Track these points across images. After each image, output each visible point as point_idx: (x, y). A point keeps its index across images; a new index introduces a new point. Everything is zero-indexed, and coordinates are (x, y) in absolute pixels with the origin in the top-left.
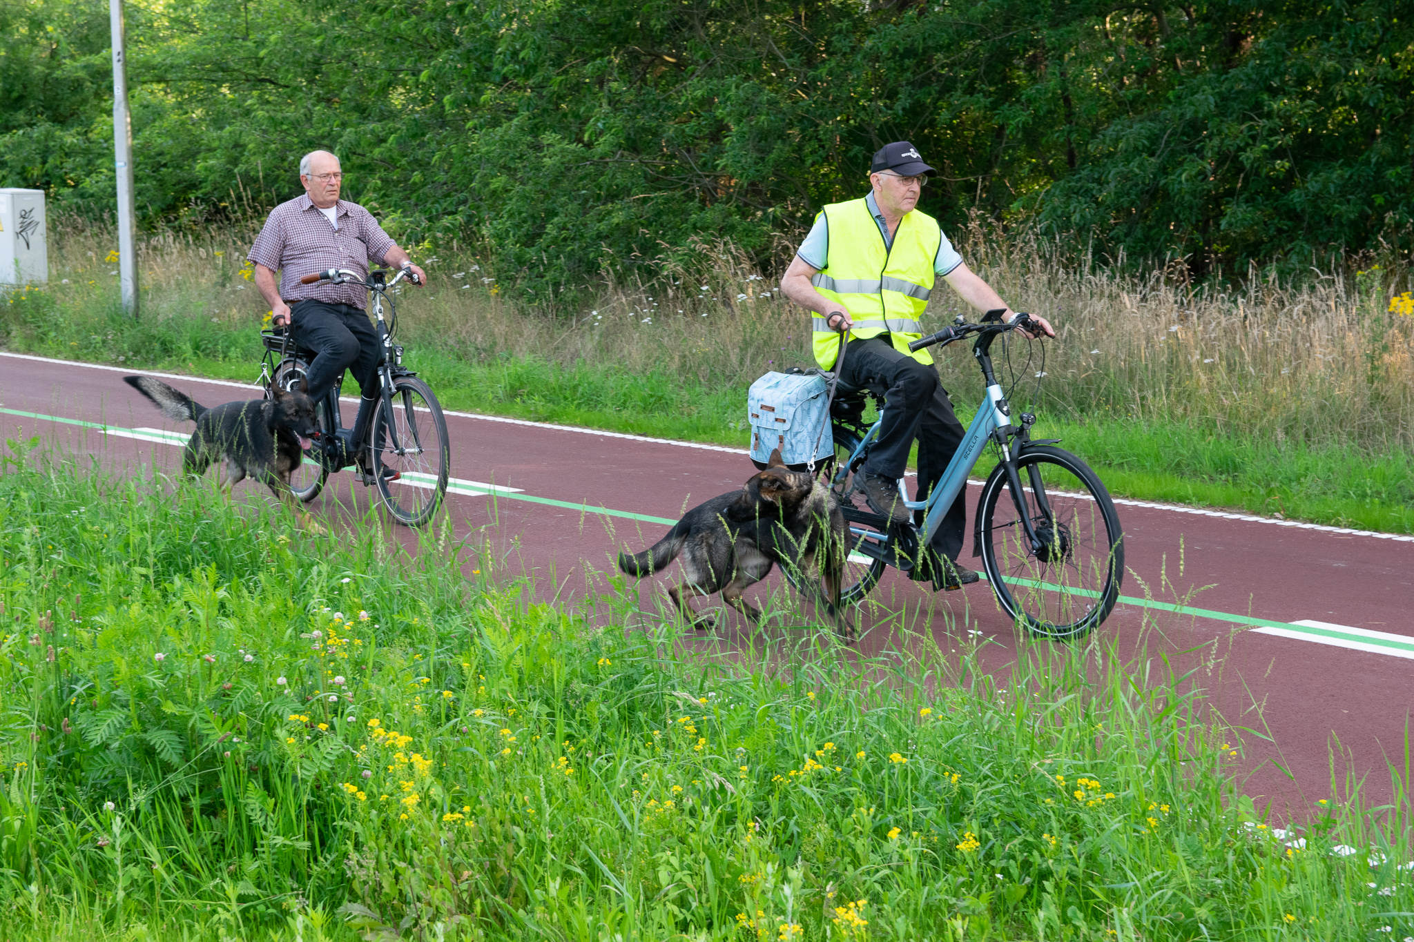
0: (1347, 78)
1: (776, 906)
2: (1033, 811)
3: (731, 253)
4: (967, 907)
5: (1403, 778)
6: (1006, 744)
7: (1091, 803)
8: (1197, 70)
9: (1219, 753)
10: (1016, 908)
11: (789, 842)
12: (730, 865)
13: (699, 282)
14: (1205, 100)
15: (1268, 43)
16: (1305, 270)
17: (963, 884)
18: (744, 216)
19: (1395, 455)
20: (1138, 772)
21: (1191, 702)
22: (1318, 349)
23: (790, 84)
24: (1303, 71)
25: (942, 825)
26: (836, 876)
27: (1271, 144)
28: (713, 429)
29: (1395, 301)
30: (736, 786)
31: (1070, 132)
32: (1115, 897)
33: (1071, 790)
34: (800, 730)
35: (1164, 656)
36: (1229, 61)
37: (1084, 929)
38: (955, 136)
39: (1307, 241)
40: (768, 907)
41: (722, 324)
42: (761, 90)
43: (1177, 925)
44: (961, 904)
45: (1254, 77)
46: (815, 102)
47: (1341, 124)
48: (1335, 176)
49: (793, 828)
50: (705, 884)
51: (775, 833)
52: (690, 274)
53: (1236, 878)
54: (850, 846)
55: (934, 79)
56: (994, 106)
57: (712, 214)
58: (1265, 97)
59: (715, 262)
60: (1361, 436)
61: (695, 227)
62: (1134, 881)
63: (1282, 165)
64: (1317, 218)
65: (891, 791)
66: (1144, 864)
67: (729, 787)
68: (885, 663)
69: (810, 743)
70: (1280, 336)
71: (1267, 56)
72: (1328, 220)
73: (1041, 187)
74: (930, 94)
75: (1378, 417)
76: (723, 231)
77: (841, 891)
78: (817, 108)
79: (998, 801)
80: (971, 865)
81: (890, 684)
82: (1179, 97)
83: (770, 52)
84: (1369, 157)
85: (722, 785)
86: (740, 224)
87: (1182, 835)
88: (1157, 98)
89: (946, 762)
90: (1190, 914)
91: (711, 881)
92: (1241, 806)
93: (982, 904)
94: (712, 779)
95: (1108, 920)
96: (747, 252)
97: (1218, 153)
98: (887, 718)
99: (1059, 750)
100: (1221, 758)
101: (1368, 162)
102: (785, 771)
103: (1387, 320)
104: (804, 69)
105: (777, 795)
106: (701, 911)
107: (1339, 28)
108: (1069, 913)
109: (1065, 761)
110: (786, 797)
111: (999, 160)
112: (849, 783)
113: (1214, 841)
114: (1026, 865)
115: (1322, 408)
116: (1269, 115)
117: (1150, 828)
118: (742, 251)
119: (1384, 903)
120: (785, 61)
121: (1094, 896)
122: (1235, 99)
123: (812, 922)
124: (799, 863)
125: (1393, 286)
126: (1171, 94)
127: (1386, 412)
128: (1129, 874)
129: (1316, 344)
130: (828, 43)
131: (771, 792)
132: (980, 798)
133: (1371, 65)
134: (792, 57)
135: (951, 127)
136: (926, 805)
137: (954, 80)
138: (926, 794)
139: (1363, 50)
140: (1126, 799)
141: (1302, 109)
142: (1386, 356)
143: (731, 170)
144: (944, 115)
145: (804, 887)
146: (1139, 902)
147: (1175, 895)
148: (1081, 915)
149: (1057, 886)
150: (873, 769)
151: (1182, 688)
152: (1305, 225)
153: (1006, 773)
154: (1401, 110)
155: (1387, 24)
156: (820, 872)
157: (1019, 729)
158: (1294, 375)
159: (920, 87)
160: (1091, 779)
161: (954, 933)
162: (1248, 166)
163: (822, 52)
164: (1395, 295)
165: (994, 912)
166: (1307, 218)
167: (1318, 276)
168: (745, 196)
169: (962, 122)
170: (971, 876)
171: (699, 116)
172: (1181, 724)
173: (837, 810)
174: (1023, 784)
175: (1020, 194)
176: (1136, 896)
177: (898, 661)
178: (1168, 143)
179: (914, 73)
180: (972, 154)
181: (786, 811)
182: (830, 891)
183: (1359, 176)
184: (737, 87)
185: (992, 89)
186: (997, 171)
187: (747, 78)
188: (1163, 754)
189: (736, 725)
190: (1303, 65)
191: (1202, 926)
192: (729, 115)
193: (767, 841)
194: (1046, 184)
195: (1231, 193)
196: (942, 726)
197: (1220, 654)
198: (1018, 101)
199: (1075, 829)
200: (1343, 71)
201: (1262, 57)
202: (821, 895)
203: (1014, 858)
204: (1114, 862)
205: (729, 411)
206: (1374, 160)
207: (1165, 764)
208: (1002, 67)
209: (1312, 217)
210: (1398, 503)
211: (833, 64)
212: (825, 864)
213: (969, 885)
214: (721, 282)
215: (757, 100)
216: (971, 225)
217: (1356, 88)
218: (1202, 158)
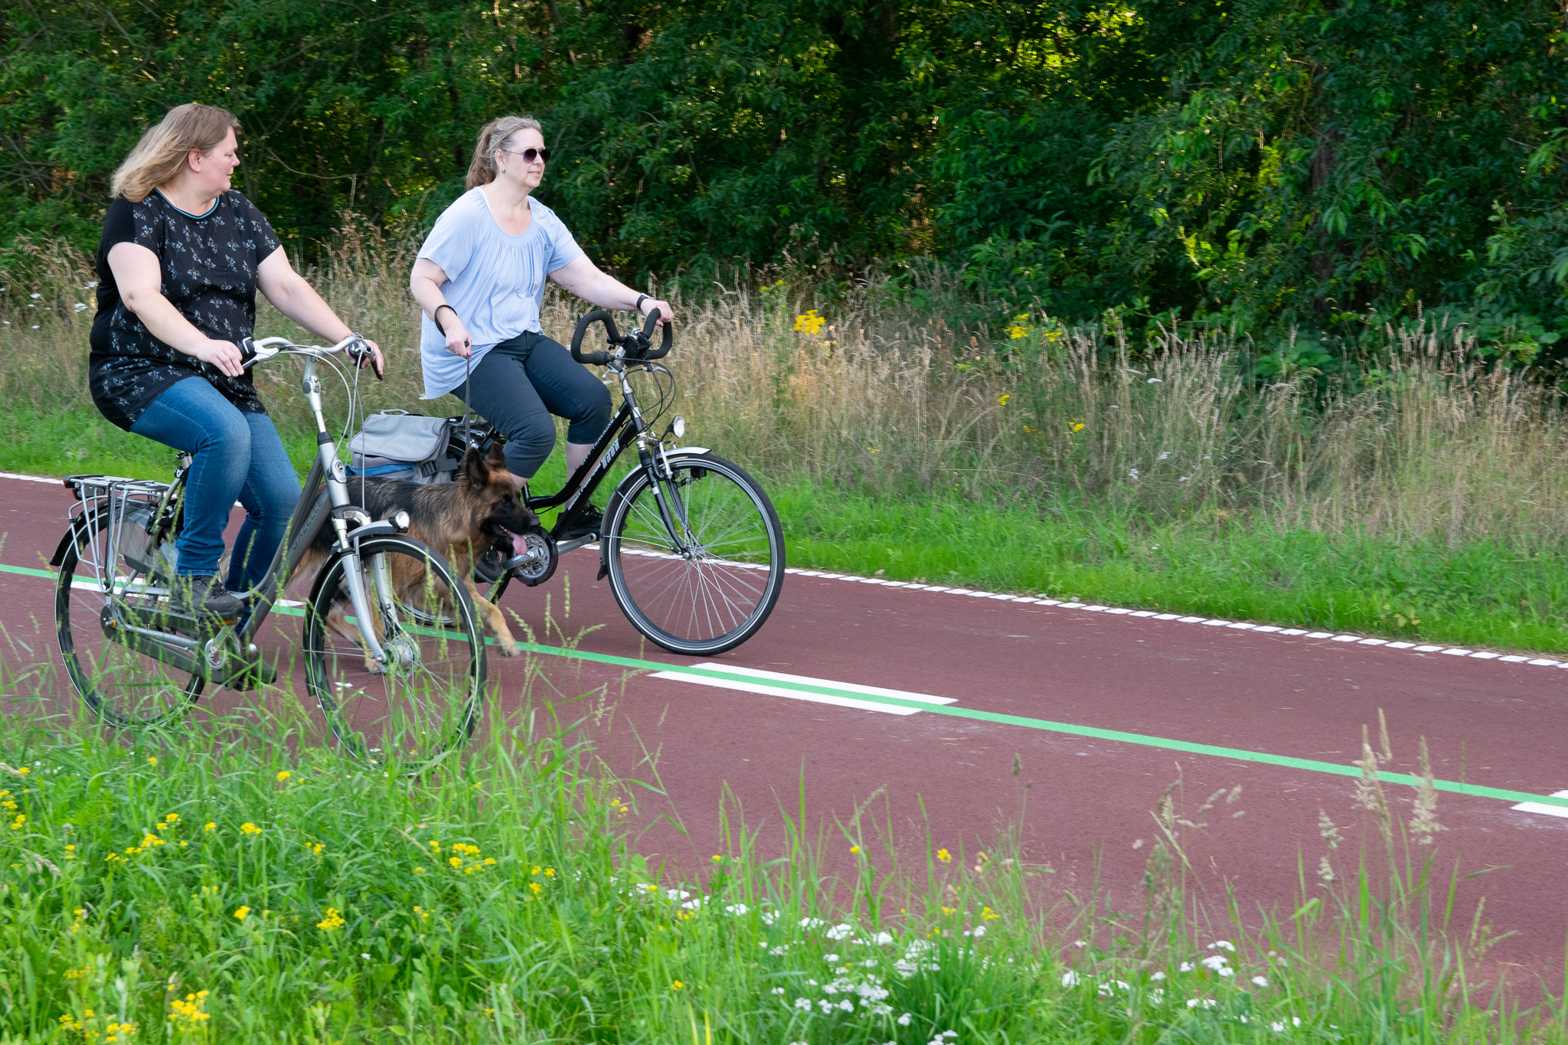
0: (748, 79)
1: (108, 1004)
2: (407, 882)
3: (67, 256)
4: (330, 993)
5: (799, 829)
6: (377, 808)
7: (469, 870)
8: (593, 64)
9: (608, 809)
10: (385, 991)
11: (126, 930)
12: (54, 960)
13: (29, 289)
14: (600, 98)
15: (666, 38)
16: (710, 285)
17: (327, 967)
18: (84, 214)
19: (802, 483)
20: (519, 834)
21: (577, 755)
22: (723, 371)
23: (134, 63)
24: (704, 70)
25: (304, 902)
26: (181, 966)
27: (671, 147)
28: (48, 459)
29: (800, 319)
30: (63, 868)
31: (455, 128)
32: (494, 972)
33: (445, 857)
34: (140, 801)
35: (550, 706)
36: (627, 55)
37: (458, 1009)
38: (328, 128)
39: (711, 254)
40: (99, 1005)
41: (58, 336)
42: (99, 69)
43: (562, 1000)
44: (324, 989)
45: (651, 74)
46: (164, 85)
47: (745, 127)
48: (738, 184)
49: (131, 913)
50: (24, 983)
51: (109, 919)
52: (18, 280)
53: (624, 945)
54: (198, 931)
55: (302, 63)
56: (371, 96)
57: (43, 211)
58: (664, 96)
59: (48, 266)
60: (767, 464)
61: (23, 224)
62: (514, 954)
63: (683, 171)
64: (721, 229)
65: (245, 867)
66: (526, 935)
67: (54, 869)
68: (240, 722)
69: (151, 815)
70: (683, 356)
71: (665, 52)
72: (733, 231)
73: (426, 188)
74: (297, 81)
75: (784, 443)
76: (57, 230)
77: (187, 981)
78: (167, 92)
79: (368, 872)
80: (335, 946)
81: (246, 744)
82: (573, 94)
83: (109, 26)
84: (773, 165)
85: (45, 869)
86: (78, 223)
87: (567, 901)
88: (552, 94)
89: (309, 831)
90: (575, 987)
91: (30, 979)
92: (633, 866)
93: (347, 988)
94: (36, 861)
95: (486, 999)
96: (87, 256)
97: (616, 156)
98: (242, 784)
99: (435, 813)
100: (612, 817)
101: (772, 170)
102: (119, 850)
103: (793, 340)
104: (150, 47)
105: (111, 876)
106: (18, 1015)
107: (739, 24)
108: (442, 993)
109: (442, 825)
110: (123, 878)
111: (378, 157)
112: (197, 859)
113: (601, 904)
114: (397, 942)
115: (727, 434)
116: (667, 116)
117: (533, 895)
118: (80, 254)
119: (777, 963)
120: (127, 36)
121: (471, 973)
122: (632, 98)
123: (151, 1019)
124: (136, 953)
125: (799, 303)
126: (564, 90)
127: (792, 439)
128: (510, 946)
129: (719, 364)
130: (179, 18)
131: (105, 873)
132: (347, 870)
133: (773, 66)
134: (135, 32)
135: (324, 119)
136: (287, 880)
137: (325, 66)
138: (286, 868)
139: (765, 49)
140: (506, 865)
141: (703, 110)
142: (792, 379)
143: (66, 160)
144: (314, 105)
145: (142, 979)
146: (520, 975)
147: (559, 968)
148: (454, 994)
149: (429, 964)
150: (225, 842)
151: (569, 741)
152: (708, 236)
153: (377, 840)
154: (804, 115)
155: (788, 23)
156: (160, 962)
157: (391, 792)
158: (698, 398)
159: (286, 73)
160: (469, 843)
161: (314, 1023)
162: (647, 171)
163: (173, 28)
164: (802, 312)
165: (361, 998)
166: (710, 229)
167: (722, 292)
168: (85, 191)
169: (336, 114)
170: (336, 958)
171: (25, 97)
172: (568, 779)
173: (181, 890)
174: (396, 852)
175: (403, 195)
176: (517, 970)
177: (255, 720)
178: (562, 143)
179: (279, 56)
180: (348, 150)
181: (124, 896)
182: (173, 982)
183: (764, 185)
184: (71, 64)
185: (369, 77)
186: (376, 170)
187: (82, 56)
188: (549, 812)
189: (64, 799)
190: (703, 63)
191: (585, 999)
192: (61, 96)
193: (97, 931)
194: (432, 185)
195: (630, 200)
196: (305, 791)
197: (609, 702)
198: (397, 92)
199: (452, 901)
200: (745, 72)
201: (660, 53)
202: (162, 988)
203: (383, 935)
204: (494, 934)
205: (67, 438)
206: (778, 168)
207: (551, 824)
208: (378, 53)
209: (716, 228)
210: (804, 535)
211: (184, 42)
212: (168, 952)
213: (332, 969)
214: (56, 289)
215: (96, 80)
216: (346, 229)
217: (758, 90)
218: (599, 161)
